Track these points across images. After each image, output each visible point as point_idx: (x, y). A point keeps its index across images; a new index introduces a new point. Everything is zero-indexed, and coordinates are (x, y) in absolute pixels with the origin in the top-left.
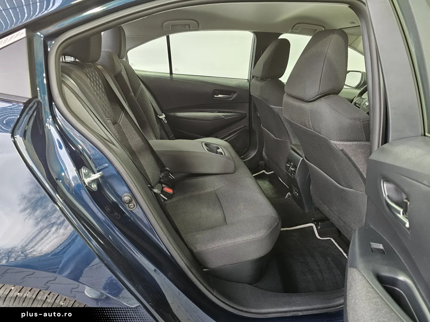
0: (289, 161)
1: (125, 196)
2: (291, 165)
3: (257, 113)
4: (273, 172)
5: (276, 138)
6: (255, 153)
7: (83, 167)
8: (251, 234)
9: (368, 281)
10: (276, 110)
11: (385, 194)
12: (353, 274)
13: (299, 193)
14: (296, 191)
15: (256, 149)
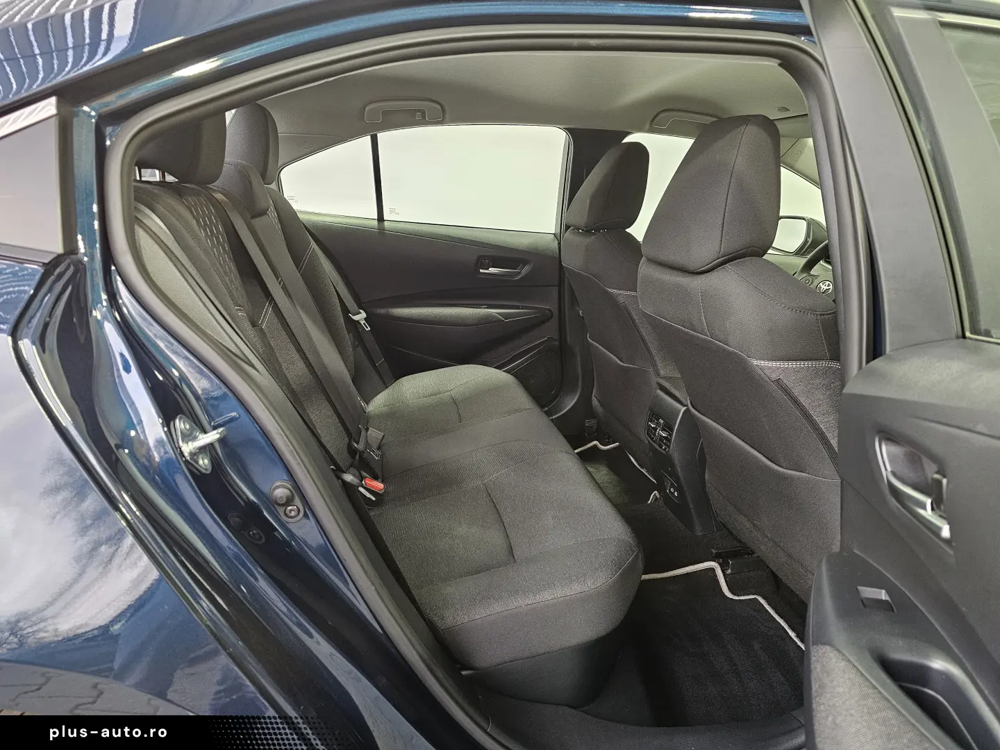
0: (654, 415)
1: (278, 487)
2: (658, 424)
3: (578, 308)
4: (617, 444)
5: (621, 363)
6: (575, 400)
7: (178, 417)
8: (574, 581)
9: (861, 673)
10: (621, 300)
11: (886, 469)
12: (825, 659)
13: (679, 489)
14: (672, 485)
15: (576, 392)
